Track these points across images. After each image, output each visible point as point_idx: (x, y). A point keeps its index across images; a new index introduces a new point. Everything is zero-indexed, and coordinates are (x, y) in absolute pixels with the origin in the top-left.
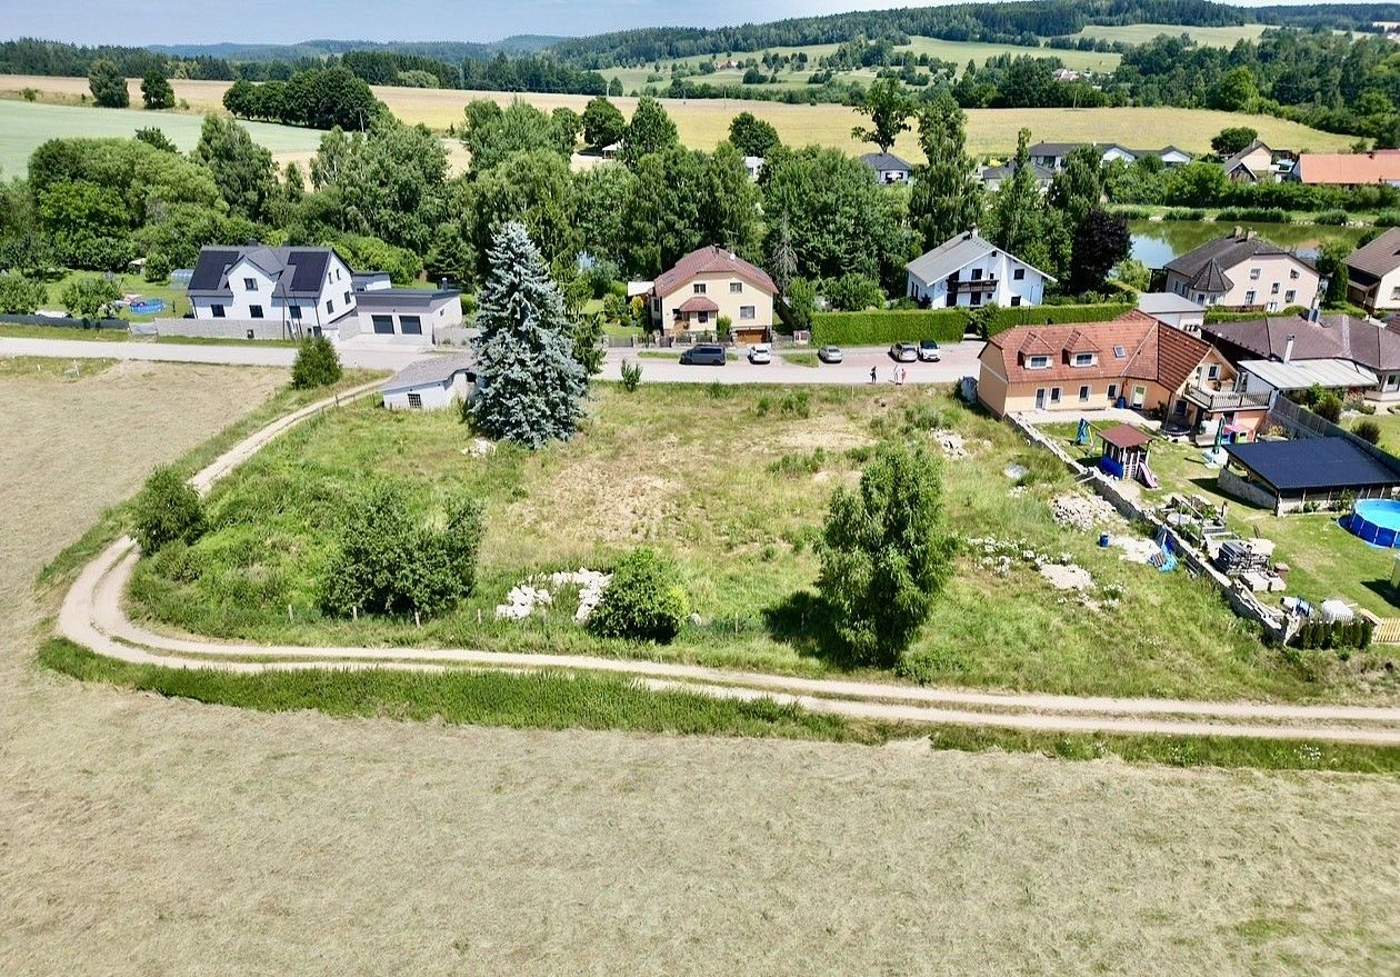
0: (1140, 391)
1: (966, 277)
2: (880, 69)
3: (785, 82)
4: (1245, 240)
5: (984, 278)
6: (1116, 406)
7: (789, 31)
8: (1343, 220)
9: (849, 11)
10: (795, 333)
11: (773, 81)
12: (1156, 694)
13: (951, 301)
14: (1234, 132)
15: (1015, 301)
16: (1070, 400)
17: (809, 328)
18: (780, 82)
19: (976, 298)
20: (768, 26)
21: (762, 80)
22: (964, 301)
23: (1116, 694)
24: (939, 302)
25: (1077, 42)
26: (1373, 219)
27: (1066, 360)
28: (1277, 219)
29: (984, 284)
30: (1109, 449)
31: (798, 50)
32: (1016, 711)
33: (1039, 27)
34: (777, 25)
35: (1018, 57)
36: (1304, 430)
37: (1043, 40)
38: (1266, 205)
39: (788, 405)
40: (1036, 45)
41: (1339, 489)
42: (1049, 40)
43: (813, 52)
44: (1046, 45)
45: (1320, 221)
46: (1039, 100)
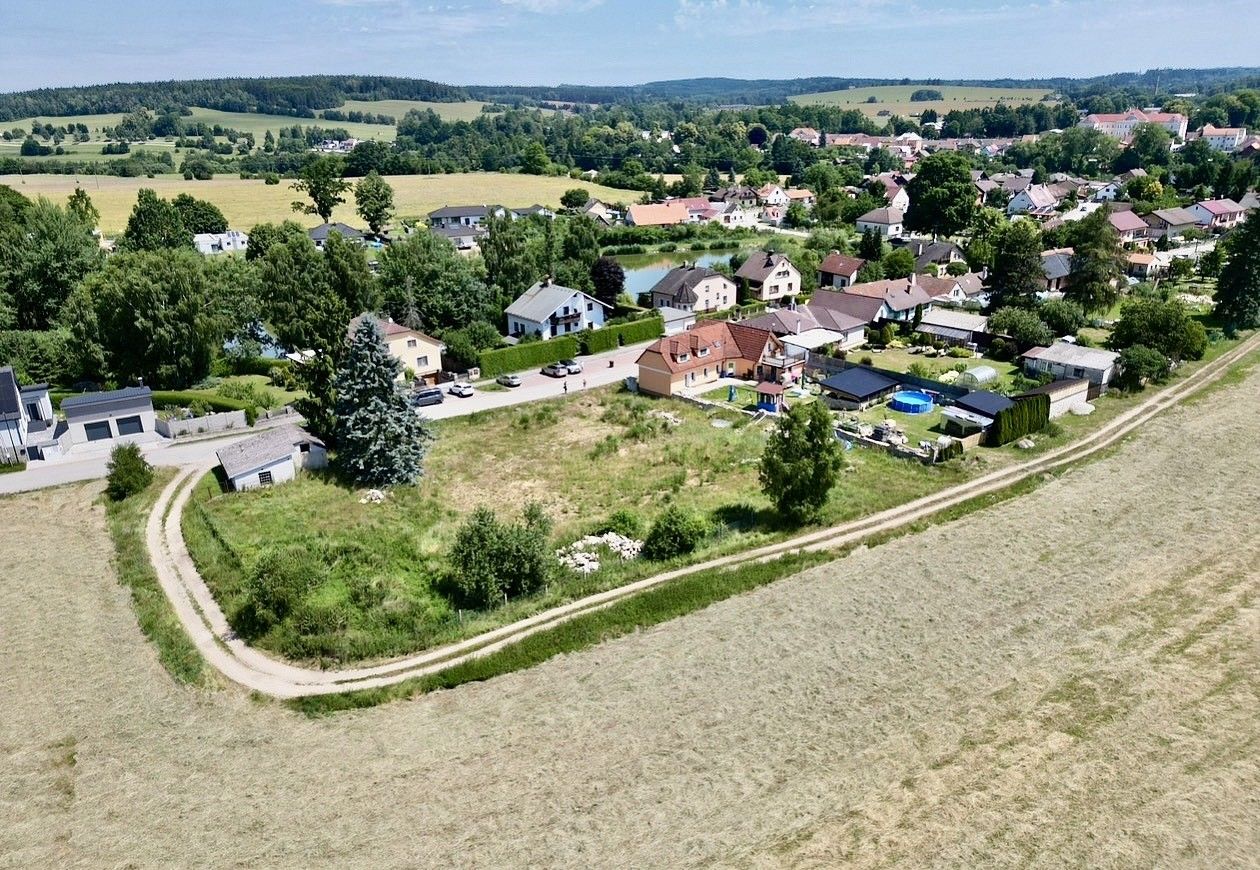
0: (731, 365)
1: (560, 314)
2: (177, 139)
3: (74, 153)
4: (693, 268)
5: (571, 313)
6: (721, 377)
7: (50, 101)
8: (674, 248)
9: (113, 82)
10: (470, 371)
11: (60, 152)
12: (918, 497)
13: (554, 332)
14: (575, 192)
15: (591, 325)
16: (700, 378)
17: (479, 366)
18: (68, 153)
19: (568, 328)
20: (23, 95)
21: (45, 151)
22: (561, 330)
23: (905, 502)
24: (547, 335)
25: (347, 115)
26: (689, 246)
27: (695, 354)
28: (638, 251)
29: (572, 316)
30: (762, 398)
31: (75, 120)
32: (879, 522)
33: (308, 101)
34: (32, 94)
35: (309, 129)
36: (831, 368)
37: (317, 113)
38: (629, 243)
39: (540, 417)
40: (312, 116)
41: (879, 392)
42: (322, 112)
43: (94, 122)
44: (321, 116)
45: (662, 250)
46: (386, 168)
